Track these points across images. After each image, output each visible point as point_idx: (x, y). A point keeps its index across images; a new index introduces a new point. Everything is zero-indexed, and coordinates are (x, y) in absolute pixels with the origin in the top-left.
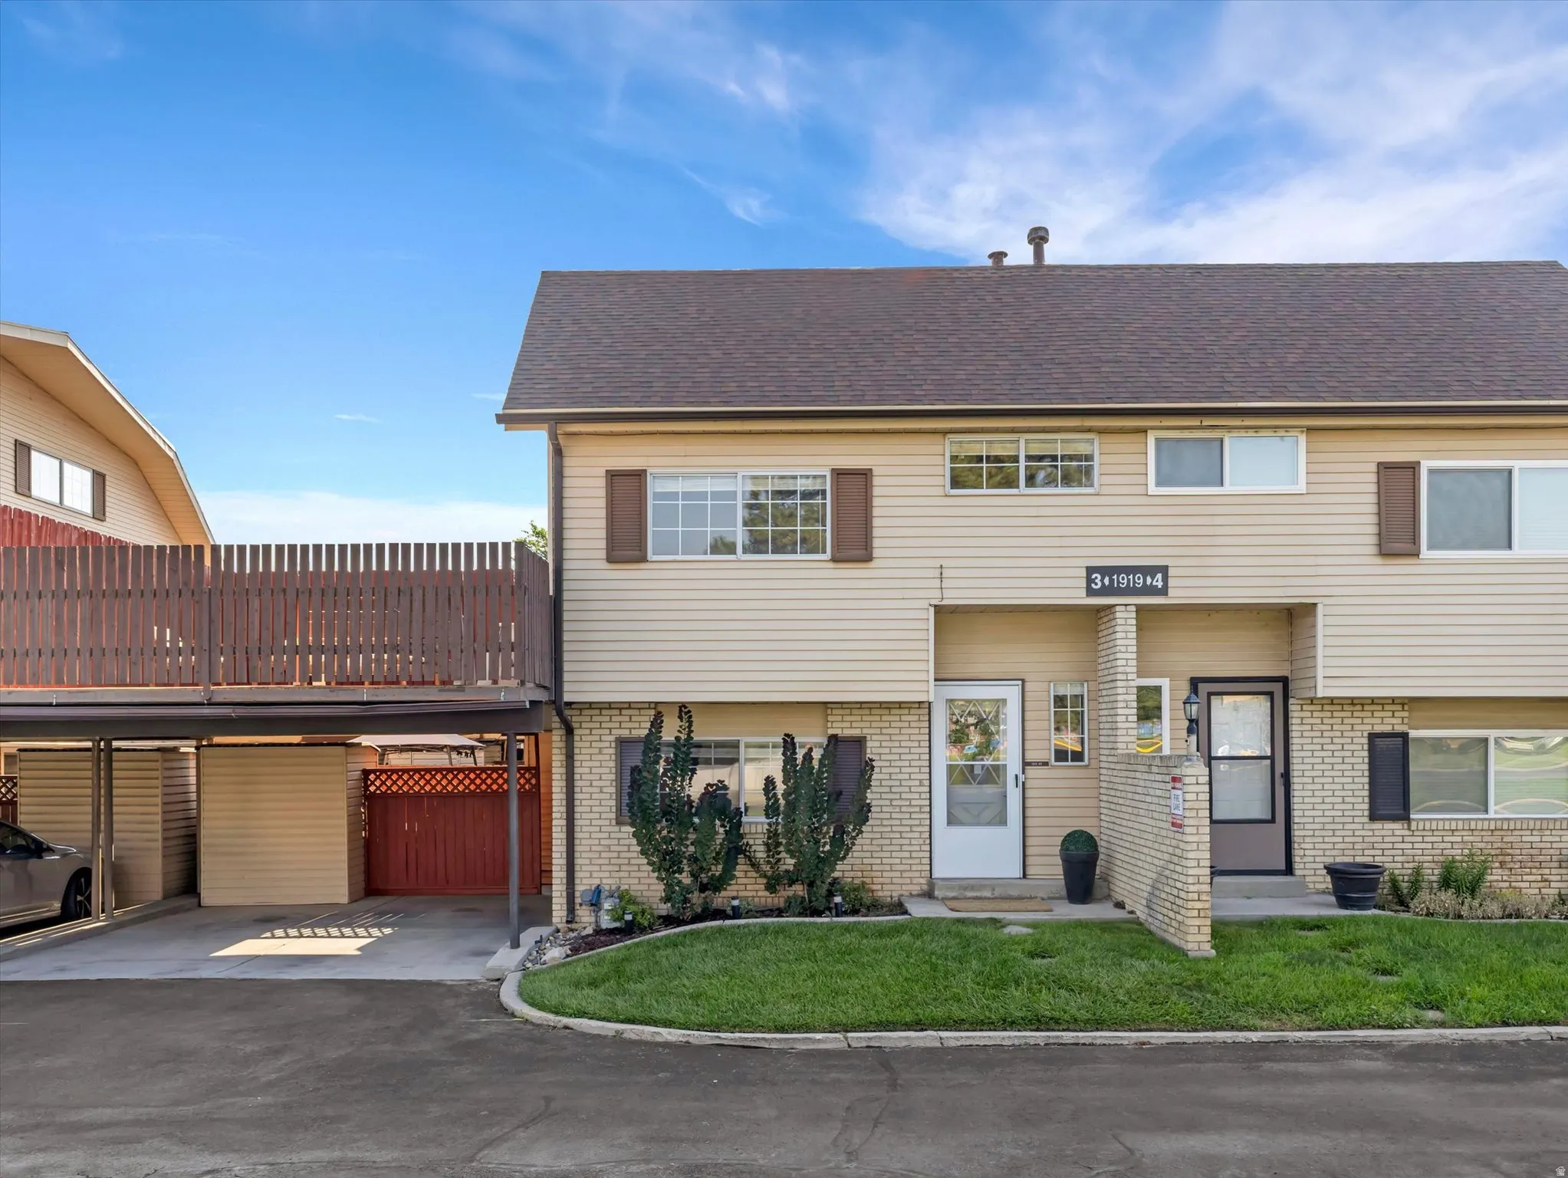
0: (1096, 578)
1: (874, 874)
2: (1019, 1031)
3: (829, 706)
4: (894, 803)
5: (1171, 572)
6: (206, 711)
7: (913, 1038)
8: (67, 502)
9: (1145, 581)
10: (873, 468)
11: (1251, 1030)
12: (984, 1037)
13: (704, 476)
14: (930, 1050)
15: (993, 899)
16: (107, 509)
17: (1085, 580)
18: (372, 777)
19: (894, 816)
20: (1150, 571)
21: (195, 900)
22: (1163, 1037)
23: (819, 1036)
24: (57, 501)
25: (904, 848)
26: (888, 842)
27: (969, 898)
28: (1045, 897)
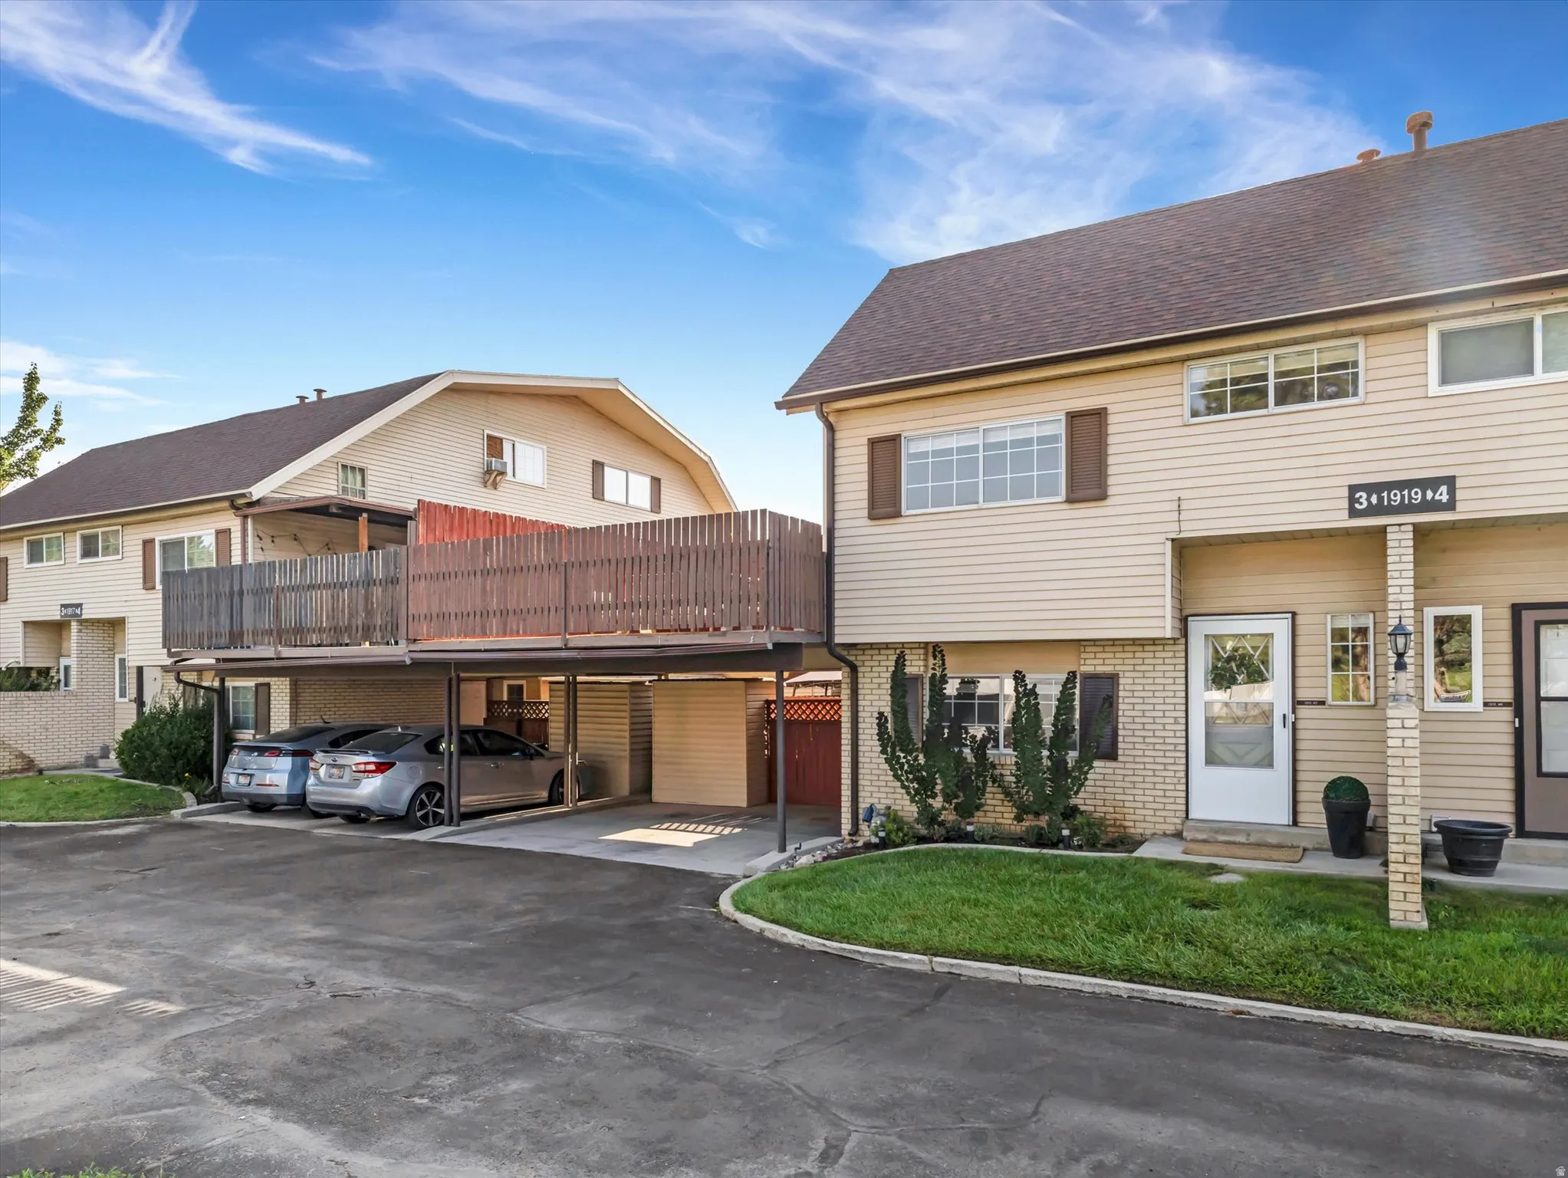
0: (1361, 497)
1: (1126, 810)
2: (1110, 979)
3: (1083, 643)
4: (1147, 740)
5: (1459, 483)
6: (564, 654)
7: (993, 971)
8: (631, 502)
9: (1424, 495)
10: (1108, 406)
11: (1391, 1018)
12: (1064, 980)
13: (950, 434)
14: (1003, 985)
15: (1249, 844)
16: (662, 504)
17: (1347, 500)
18: (773, 706)
19: (1147, 753)
20: (1433, 483)
21: (648, 797)
22: (1266, 1009)
23: (906, 956)
24: (624, 502)
25: (1157, 786)
26: (1141, 779)
27: (1221, 842)
28: (1310, 846)
